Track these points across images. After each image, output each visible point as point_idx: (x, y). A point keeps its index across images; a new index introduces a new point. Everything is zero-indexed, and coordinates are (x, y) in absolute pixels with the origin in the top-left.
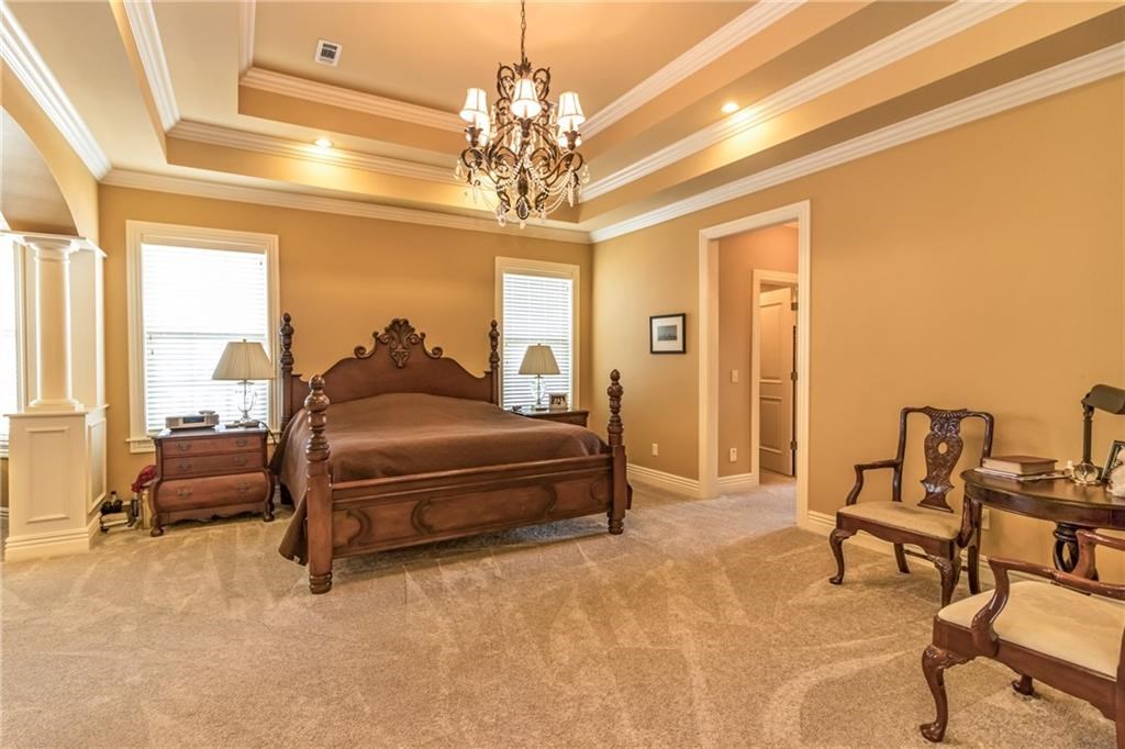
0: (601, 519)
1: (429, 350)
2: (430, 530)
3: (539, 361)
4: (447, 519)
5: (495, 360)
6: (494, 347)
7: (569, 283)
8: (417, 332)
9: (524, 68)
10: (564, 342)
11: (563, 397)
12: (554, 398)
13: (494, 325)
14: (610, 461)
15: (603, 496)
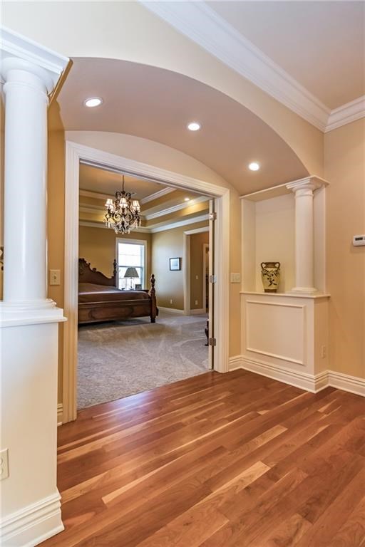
0: (148, 319)
1: (91, 268)
2: (94, 318)
3: (131, 273)
4: (99, 316)
5: (115, 273)
6: (115, 268)
7: (143, 247)
8: (87, 263)
9: (123, 193)
10: (141, 268)
11: (140, 285)
12: (136, 286)
13: (115, 260)
14: (151, 301)
15: (149, 311)
